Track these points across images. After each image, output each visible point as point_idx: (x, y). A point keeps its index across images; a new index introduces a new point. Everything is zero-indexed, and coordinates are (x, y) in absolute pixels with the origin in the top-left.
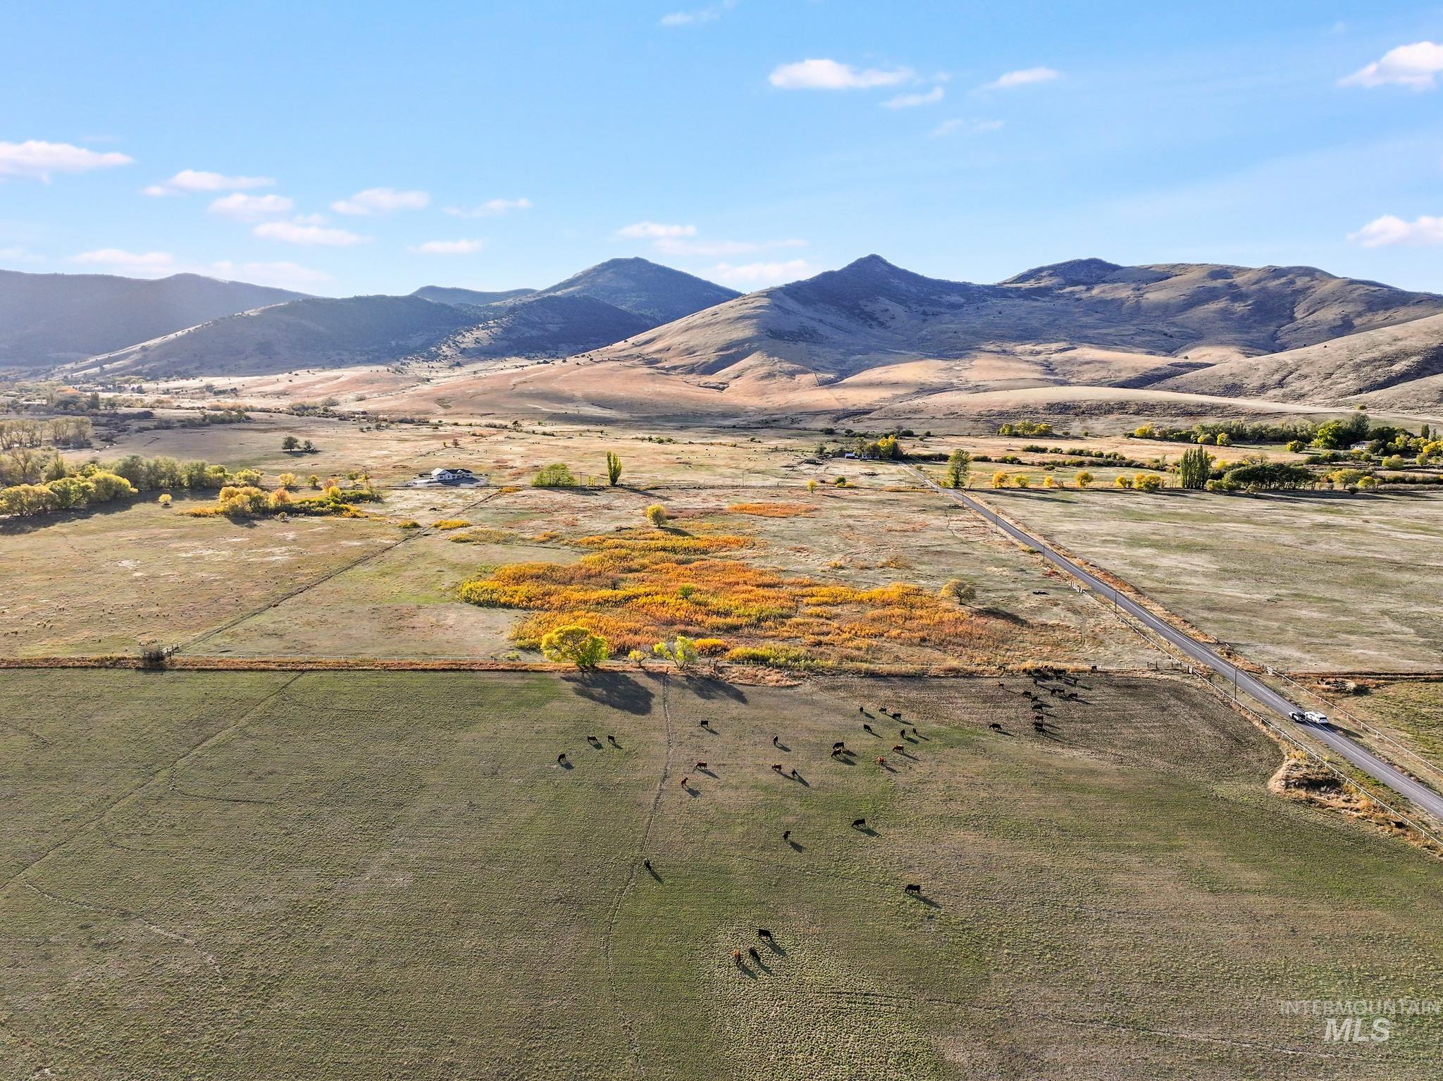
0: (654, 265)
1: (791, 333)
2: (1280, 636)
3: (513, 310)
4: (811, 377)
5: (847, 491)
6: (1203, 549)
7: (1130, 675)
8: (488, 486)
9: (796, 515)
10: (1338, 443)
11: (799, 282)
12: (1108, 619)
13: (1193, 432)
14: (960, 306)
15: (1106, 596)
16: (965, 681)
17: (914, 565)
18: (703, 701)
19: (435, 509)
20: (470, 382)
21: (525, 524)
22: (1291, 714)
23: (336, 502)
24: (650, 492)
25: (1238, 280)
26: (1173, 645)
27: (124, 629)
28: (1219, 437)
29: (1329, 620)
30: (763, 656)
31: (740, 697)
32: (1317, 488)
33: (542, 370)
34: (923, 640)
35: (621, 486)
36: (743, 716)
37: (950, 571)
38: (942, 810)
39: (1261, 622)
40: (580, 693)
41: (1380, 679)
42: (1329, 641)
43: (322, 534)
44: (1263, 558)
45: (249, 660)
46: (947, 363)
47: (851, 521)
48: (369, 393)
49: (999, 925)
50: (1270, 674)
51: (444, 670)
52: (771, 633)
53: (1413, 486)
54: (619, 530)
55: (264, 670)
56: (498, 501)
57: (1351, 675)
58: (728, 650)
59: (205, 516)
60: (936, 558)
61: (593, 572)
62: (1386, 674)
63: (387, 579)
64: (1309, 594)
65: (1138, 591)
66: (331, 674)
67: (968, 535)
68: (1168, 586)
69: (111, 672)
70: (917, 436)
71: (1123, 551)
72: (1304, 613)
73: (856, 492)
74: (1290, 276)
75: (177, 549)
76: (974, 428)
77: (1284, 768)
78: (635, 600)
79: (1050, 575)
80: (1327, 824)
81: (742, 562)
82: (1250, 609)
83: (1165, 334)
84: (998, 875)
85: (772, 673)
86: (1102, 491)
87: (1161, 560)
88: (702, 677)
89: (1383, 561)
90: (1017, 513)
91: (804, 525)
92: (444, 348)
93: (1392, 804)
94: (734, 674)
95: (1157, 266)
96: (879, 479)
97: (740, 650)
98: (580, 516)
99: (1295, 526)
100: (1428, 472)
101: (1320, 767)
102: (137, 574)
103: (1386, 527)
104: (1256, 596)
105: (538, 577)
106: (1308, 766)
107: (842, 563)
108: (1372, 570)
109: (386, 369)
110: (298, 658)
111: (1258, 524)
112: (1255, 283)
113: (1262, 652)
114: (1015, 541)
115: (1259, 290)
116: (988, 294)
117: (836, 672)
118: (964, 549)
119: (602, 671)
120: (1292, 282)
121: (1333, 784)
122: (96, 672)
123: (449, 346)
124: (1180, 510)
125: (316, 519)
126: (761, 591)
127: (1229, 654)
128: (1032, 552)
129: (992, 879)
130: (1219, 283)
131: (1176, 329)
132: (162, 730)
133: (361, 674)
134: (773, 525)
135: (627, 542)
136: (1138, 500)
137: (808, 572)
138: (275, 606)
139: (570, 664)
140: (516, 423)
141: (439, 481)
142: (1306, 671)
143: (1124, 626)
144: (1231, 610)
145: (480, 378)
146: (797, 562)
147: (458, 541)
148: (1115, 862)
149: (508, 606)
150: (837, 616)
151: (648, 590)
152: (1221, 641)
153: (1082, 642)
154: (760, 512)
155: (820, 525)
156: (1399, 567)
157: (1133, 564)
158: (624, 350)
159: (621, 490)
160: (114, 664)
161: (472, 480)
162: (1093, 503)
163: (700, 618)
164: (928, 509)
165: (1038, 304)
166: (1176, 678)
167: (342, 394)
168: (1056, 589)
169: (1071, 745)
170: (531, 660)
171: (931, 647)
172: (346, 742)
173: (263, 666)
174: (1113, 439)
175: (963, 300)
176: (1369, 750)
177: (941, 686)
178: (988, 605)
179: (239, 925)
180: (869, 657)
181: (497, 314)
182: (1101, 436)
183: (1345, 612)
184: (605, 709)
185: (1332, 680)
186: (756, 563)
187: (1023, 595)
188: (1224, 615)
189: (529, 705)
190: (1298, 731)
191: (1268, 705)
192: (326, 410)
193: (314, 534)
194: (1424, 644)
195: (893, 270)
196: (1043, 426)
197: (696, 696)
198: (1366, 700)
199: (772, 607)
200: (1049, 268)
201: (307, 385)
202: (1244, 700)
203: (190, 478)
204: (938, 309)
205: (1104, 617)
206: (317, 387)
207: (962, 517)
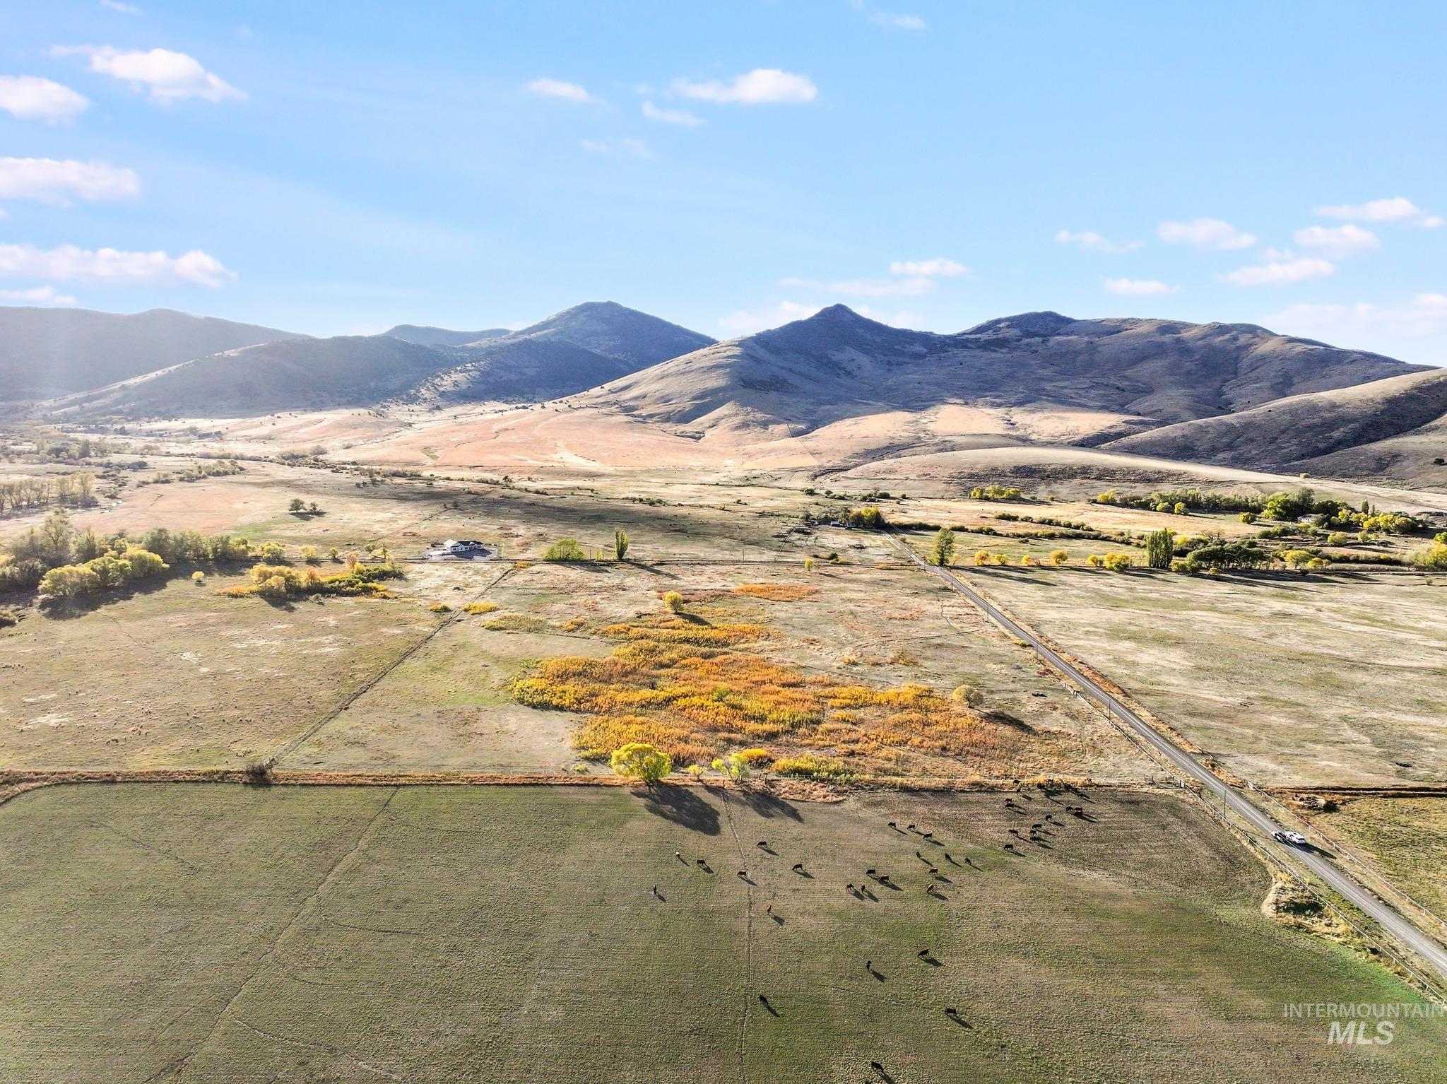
0: (627, 309)
1: (763, 383)
2: (1254, 746)
3: (489, 353)
4: (783, 427)
5: (841, 569)
6: (1178, 642)
7: (1131, 789)
8: (501, 559)
9: (800, 599)
10: (1286, 515)
11: (769, 331)
12: (1104, 726)
13: (1152, 500)
14: (923, 356)
15: (1098, 700)
16: (989, 796)
17: (920, 661)
18: (763, 819)
19: (458, 588)
20: (452, 429)
21: (549, 607)
22: (1273, 834)
23: (364, 581)
24: (657, 568)
25: (1185, 335)
26: (1164, 756)
27: (215, 736)
28: (1176, 506)
29: (1296, 727)
30: (806, 769)
31: (794, 814)
32: (1271, 568)
33: (521, 416)
34: (944, 749)
35: (628, 561)
36: (803, 836)
37: (954, 668)
38: (993, 937)
39: (1238, 730)
40: (652, 810)
41: (1345, 794)
42: (1298, 751)
43: (360, 620)
44: (1232, 654)
45: (344, 774)
46: (914, 415)
47: (851, 606)
48: (355, 439)
49: (1061, 1054)
50: (1251, 788)
51: (524, 785)
52: (807, 741)
53: (1357, 566)
54: (640, 616)
55: (361, 785)
56: (515, 579)
57: (1320, 790)
58: (773, 761)
59: (241, 597)
60: (938, 652)
61: (628, 668)
62: (1351, 789)
63: (439, 676)
64: (1276, 697)
65: (1126, 695)
66: (424, 789)
67: (962, 625)
68: (1151, 687)
69: (220, 787)
70: (894, 498)
71: (1106, 644)
72: (1274, 719)
73: (850, 570)
74: (1234, 333)
75: (230, 638)
76: (947, 491)
77: (1273, 891)
78: (675, 702)
79: (1044, 674)
80: (1314, 950)
81: (762, 656)
82: (1226, 715)
83: (1118, 388)
84: (1051, 1003)
85: (817, 787)
86: (1076, 570)
87: (1141, 655)
88: (756, 792)
89: (1338, 658)
90: (1003, 597)
91: (811, 611)
92: (423, 391)
93: (1366, 928)
94: (786, 788)
95: (1108, 320)
96: (868, 553)
97: (784, 762)
98: (598, 598)
99: (1256, 614)
100: (1370, 549)
101: (1303, 891)
102: (204, 670)
103: (1336, 616)
104: (1230, 700)
105: (580, 674)
106: (1293, 890)
107: (853, 658)
108: (1328, 669)
109: (366, 411)
110: (387, 771)
111: (1222, 613)
112: (1200, 339)
113: (1242, 764)
114: (1007, 632)
115: (1205, 347)
116: (949, 345)
117: (874, 787)
118: (961, 641)
119: (666, 784)
120: (1235, 339)
121: (1314, 907)
122: (209, 786)
123: (428, 389)
124: (1150, 595)
125: (349, 601)
126: (788, 692)
127: (1213, 766)
128: (1024, 646)
129: (1047, 1008)
130: (1167, 338)
131: (1127, 383)
132: (292, 853)
133: (450, 789)
134: (783, 611)
135: (651, 632)
136: (1110, 581)
137: (825, 669)
138: (346, 709)
139: (636, 777)
140: (506, 478)
141: (453, 553)
142: (1281, 785)
143: (1118, 733)
144: (1210, 716)
145: (461, 424)
146: (812, 656)
147: (491, 629)
148: (1145, 989)
149: (560, 708)
150: (861, 721)
151: (684, 690)
152: (1206, 751)
153: (1084, 752)
154: (766, 594)
155: (824, 612)
156: (1353, 666)
157: (1117, 660)
158: (600, 396)
159: (629, 566)
160: (222, 778)
161: (484, 553)
162: (1070, 585)
163: (739, 723)
164: (919, 591)
165: (998, 355)
166: (1170, 792)
167: (327, 441)
168: (1052, 690)
169: (1091, 866)
170: (599, 772)
171: (952, 757)
172: (461, 867)
173: (359, 781)
174: (1078, 505)
175: (925, 350)
176: (1342, 871)
177: (968, 802)
178: (994, 709)
179: (433, 1060)
180: (900, 769)
181: (475, 356)
182: (1066, 502)
183: (1310, 718)
184: (679, 829)
185: (1305, 796)
186: (776, 658)
187: (1023, 697)
188: (1205, 721)
189: (611, 825)
190: (1279, 851)
191: (1253, 823)
192: (316, 460)
193: (353, 619)
194: (1379, 756)
195: (859, 320)
196: (1011, 491)
197: (755, 813)
198: (1335, 818)
199: (802, 712)
200: (1007, 319)
201: (291, 429)
202: (1232, 817)
203: (215, 550)
204: (900, 359)
205: (1099, 723)
206: (302, 431)
207: (953, 601)
